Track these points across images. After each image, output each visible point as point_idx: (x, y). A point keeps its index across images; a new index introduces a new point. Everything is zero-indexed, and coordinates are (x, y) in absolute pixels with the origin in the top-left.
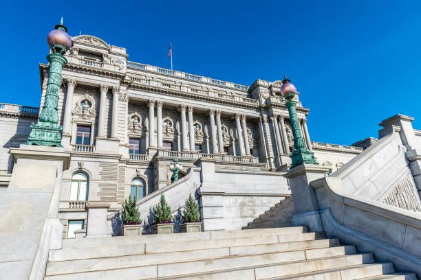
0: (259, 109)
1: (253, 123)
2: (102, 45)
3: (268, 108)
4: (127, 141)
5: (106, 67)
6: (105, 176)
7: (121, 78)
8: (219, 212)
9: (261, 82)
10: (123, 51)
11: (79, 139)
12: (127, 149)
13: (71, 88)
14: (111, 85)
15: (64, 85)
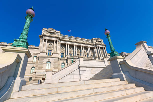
0: (94, 45)
1: (92, 49)
2: (54, 31)
3: (96, 45)
4: (60, 54)
5: (55, 36)
6: (55, 63)
7: (59, 38)
8: (85, 72)
9: (93, 38)
10: (59, 32)
11: (48, 54)
12: (60, 56)
13: (47, 41)
14: (56, 40)
15: (45, 40)
